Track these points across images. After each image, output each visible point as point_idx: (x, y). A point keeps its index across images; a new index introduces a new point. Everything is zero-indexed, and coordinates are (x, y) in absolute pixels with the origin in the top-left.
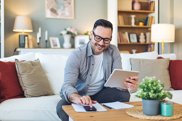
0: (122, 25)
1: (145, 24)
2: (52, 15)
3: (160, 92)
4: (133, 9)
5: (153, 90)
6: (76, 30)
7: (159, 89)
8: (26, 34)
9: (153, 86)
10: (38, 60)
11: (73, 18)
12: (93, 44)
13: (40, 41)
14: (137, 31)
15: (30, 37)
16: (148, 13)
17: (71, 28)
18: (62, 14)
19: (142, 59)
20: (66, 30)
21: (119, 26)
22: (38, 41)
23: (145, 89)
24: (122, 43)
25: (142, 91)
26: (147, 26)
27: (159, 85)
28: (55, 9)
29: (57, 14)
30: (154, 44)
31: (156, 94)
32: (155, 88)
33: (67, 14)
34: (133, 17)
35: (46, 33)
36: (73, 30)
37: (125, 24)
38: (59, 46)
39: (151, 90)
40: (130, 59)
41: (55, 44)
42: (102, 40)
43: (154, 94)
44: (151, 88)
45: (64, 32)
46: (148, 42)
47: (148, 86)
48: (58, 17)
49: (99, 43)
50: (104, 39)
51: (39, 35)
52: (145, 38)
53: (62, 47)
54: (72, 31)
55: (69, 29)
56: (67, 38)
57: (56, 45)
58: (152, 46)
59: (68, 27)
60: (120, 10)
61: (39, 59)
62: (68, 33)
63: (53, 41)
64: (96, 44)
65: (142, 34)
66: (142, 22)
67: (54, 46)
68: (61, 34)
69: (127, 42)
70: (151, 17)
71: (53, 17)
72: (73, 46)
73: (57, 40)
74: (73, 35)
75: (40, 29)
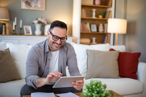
0: (85, 17)
1: (104, 17)
2: (26, 6)
3: (102, 92)
4: (94, 4)
5: (97, 91)
6: (46, 20)
7: (102, 90)
8: (4, 22)
9: (96, 88)
10: (7, 49)
11: (44, 9)
12: (51, 42)
13: (15, 28)
14: (97, 22)
15: (7, 25)
16: (106, 8)
17: (42, 18)
18: (35, 6)
19: (96, 51)
20: (37, 19)
21: (82, 17)
22: (14, 29)
23: (90, 90)
24: (84, 32)
25: (87, 91)
26: (105, 19)
27: (102, 87)
28: (30, 1)
29: (31, 6)
30: (110, 34)
31: (98, 95)
32: (98, 89)
33: (39, 6)
34: (94, 10)
35: (21, 21)
36: (44, 20)
37: (87, 16)
38: (31, 33)
39: (95, 91)
40: (87, 50)
41: (28, 31)
42: (60, 39)
43: (97, 95)
44: (95, 90)
45: (36, 22)
46: (105, 32)
47: (92, 87)
48: (32, 8)
49: (57, 42)
50: (61, 38)
51: (15, 24)
52: (104, 28)
53: (34, 34)
54: (42, 21)
55: (40, 19)
56: (38, 27)
57: (29, 33)
58: (109, 35)
59: (39, 17)
60: (83, 4)
61: (9, 48)
62: (39, 22)
63: (26, 29)
64: (53, 43)
65: (101, 25)
66: (101, 15)
67: (27, 33)
68: (34, 23)
69: (88, 31)
70: (109, 11)
71: (27, 8)
72: (43, 34)
73: (30, 28)
74: (44, 25)
75: (16, 19)
